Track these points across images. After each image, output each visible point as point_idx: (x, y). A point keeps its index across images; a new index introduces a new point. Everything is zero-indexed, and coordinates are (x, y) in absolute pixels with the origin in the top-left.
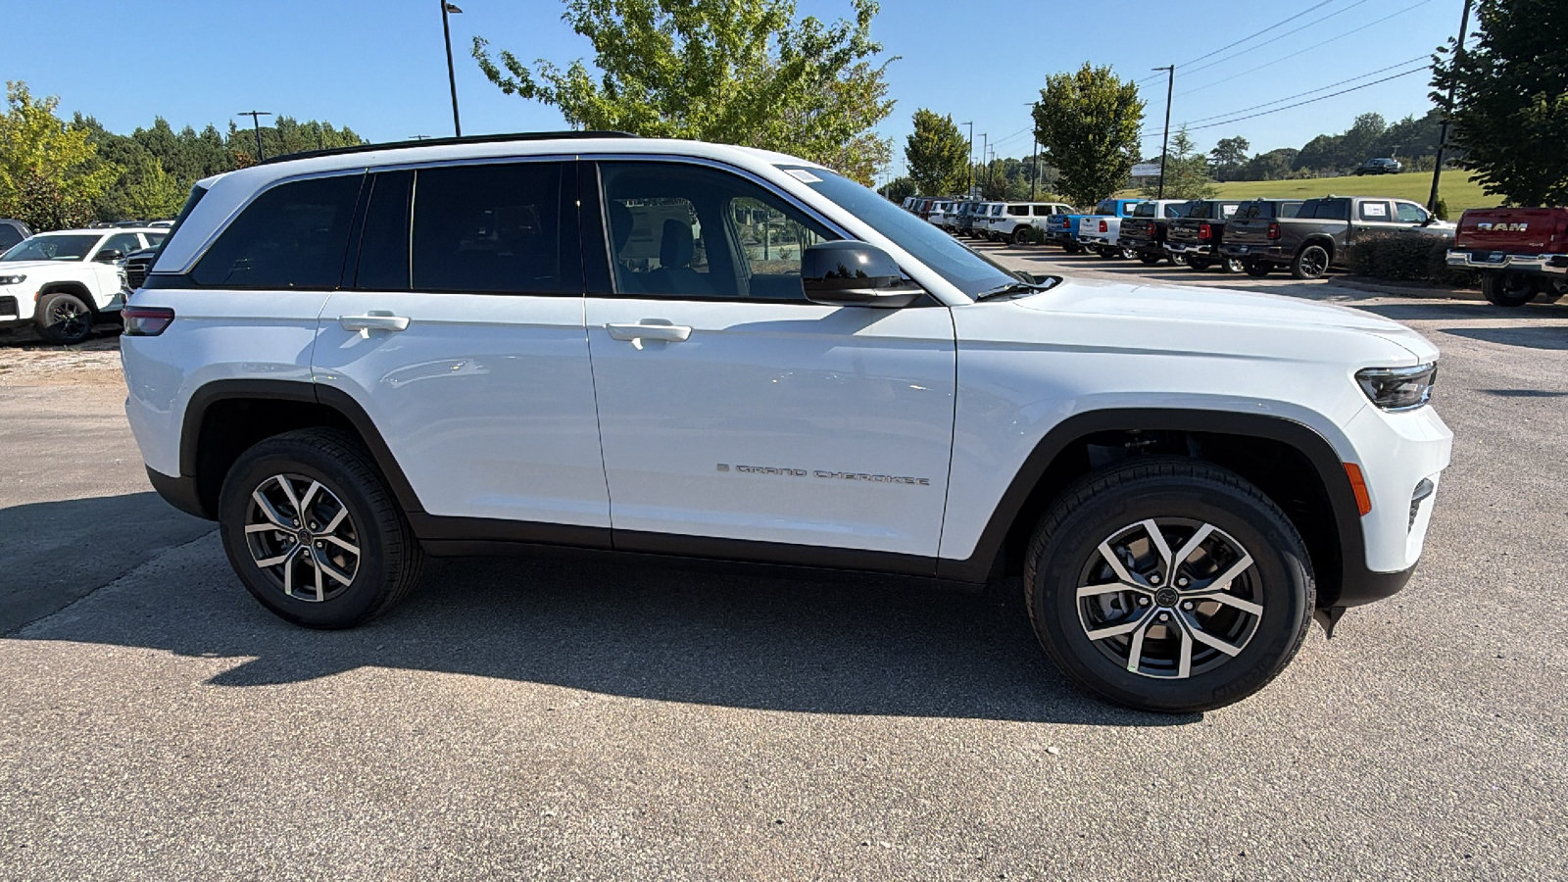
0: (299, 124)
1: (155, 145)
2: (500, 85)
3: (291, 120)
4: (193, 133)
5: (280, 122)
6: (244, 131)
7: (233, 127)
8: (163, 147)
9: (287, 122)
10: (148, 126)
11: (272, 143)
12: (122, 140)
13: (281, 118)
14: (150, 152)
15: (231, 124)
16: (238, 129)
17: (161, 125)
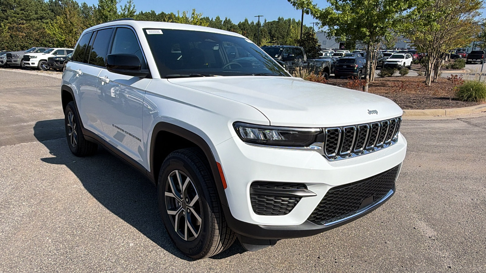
0: (285, 19)
1: (242, 27)
2: (291, 3)
3: (282, 18)
4: (254, 23)
5: (279, 19)
6: (269, 22)
7: (266, 21)
8: (244, 27)
9: (281, 19)
10: (243, 21)
11: (275, 26)
12: (234, 25)
13: (279, 18)
14: (240, 29)
15: (265, 20)
16: (267, 22)
17: (246, 21)
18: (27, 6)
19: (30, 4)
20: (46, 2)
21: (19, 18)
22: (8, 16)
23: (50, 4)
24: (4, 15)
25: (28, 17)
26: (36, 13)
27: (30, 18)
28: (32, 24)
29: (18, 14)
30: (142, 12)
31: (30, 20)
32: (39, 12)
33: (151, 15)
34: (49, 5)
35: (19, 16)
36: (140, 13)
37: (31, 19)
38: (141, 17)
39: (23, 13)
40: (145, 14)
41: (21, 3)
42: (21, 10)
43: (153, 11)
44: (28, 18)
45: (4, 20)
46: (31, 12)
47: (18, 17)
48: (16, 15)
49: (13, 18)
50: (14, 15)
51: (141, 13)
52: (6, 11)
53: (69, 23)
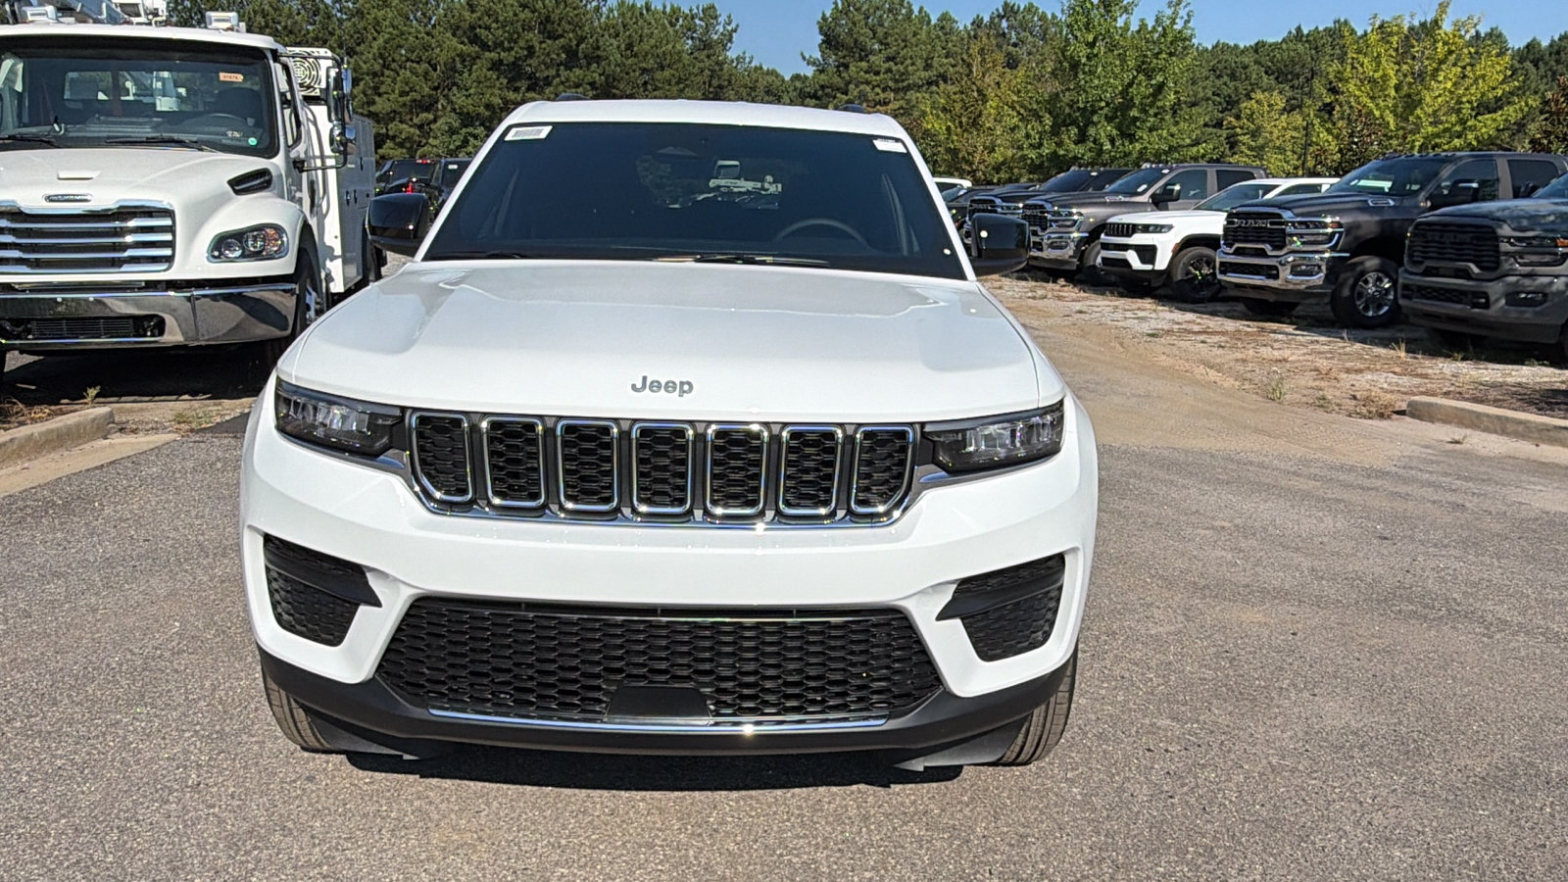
18: (906, 46)
19: (914, 40)
20: (961, 28)
21: (878, 86)
22: (850, 83)
23: (972, 33)
24: (839, 79)
25: (903, 81)
26: (928, 67)
27: (905, 84)
28: (908, 102)
29: (877, 73)
30: (1299, 29)
31: (908, 88)
32: (935, 63)
33: (1330, 40)
34: (969, 35)
35: (878, 78)
36: (1290, 33)
37: (909, 85)
38: (1288, 49)
39: (889, 70)
40: (1308, 35)
41: (889, 40)
42: (889, 59)
43: (1342, 20)
44: (901, 85)
45: (838, 95)
46: (913, 64)
47: (875, 83)
48: (870, 77)
49: (862, 87)
50: (867, 76)
51: (1294, 32)
52: (846, 67)
53: (975, 94)
